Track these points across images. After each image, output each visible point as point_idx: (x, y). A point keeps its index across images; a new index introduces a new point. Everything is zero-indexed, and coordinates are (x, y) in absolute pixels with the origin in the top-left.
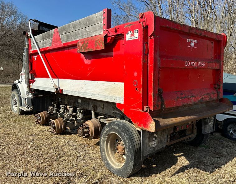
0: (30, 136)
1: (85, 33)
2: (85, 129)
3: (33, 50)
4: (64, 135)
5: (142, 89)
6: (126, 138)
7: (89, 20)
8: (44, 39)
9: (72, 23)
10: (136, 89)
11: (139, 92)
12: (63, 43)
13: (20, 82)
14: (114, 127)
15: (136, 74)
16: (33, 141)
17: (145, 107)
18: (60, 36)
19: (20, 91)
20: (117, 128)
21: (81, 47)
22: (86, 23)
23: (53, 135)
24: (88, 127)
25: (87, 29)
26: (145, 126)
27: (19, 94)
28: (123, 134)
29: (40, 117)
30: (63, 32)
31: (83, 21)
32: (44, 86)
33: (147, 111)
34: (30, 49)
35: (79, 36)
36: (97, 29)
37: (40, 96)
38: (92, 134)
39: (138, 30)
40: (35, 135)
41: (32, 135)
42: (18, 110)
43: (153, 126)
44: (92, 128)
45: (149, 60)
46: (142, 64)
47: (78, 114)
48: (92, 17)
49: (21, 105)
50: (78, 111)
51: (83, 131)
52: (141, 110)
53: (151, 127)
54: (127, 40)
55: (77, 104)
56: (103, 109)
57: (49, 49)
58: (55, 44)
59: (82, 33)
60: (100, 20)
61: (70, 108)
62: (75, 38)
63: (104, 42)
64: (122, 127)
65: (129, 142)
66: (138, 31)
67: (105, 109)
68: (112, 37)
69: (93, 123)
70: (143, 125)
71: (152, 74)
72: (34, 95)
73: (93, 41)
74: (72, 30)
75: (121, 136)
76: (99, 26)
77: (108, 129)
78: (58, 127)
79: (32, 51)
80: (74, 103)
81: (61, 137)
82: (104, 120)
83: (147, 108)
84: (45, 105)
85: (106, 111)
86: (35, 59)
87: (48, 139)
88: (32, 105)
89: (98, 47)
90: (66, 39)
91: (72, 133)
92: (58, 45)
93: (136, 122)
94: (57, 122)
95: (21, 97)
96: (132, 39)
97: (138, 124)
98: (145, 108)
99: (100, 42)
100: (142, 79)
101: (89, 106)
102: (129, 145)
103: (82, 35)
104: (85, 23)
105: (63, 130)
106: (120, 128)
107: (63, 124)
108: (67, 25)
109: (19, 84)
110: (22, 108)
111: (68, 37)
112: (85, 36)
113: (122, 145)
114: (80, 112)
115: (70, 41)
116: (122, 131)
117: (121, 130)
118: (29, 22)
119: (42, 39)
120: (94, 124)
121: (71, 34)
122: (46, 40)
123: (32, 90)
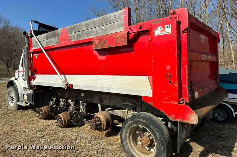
0: (37, 132)
1: (100, 31)
2: (97, 122)
3: (34, 48)
4: (71, 128)
5: (177, 82)
6: (156, 130)
7: (105, 19)
8: (48, 38)
9: (84, 22)
10: (170, 82)
11: (174, 85)
12: (73, 41)
13: (16, 79)
14: (140, 120)
15: (168, 67)
16: (43, 136)
17: (181, 99)
18: (69, 35)
19: (17, 88)
20: (144, 121)
21: (97, 44)
22: (102, 22)
23: (60, 129)
24: (100, 120)
25: (102, 27)
26: (183, 119)
27: (16, 90)
28: (152, 127)
29: (42, 112)
30: (72, 30)
31: (98, 20)
32: (49, 82)
33: (183, 103)
34: (31, 47)
35: (93, 35)
36: (116, 26)
37: (40, 91)
38: (104, 126)
39: (170, 25)
40: (43, 130)
41: (40, 131)
42: (15, 105)
43: (195, 118)
44: (103, 120)
45: (182, 53)
46: (176, 57)
47: (81, 107)
48: (110, 16)
49: (18, 101)
50: (81, 104)
51: (96, 124)
52: (177, 103)
53: (191, 119)
54: (155, 35)
55: (79, 98)
56: (110, 101)
57: (54, 47)
58: (62, 42)
59: (97, 31)
60: (119, 18)
61: (71, 101)
62: (88, 37)
63: (127, 38)
64: (150, 120)
65: (160, 135)
66: (170, 27)
67: (112, 101)
68: (135, 34)
69: (104, 115)
70: (182, 118)
71: (187, 67)
72: (34, 90)
73: (113, 38)
74: (84, 28)
75: (149, 129)
76: (117, 24)
77: (132, 122)
78: (65, 121)
79: (34, 50)
80: (77, 96)
81: (68, 130)
82: (112, 112)
83: (183, 100)
84: (45, 100)
85: (113, 103)
86: (36, 57)
87: (57, 133)
88: (33, 100)
89: (119, 44)
90: (77, 38)
91: (78, 125)
92: (67, 43)
93: (171, 115)
94: (63, 115)
95: (18, 93)
96: (163, 34)
97: (175, 116)
98: (180, 101)
99: (121, 38)
100: (177, 72)
101: (93, 99)
102: (161, 138)
103: (97, 33)
104: (100, 22)
105: (70, 124)
106: (147, 121)
107: (69, 117)
108: (77, 24)
109: (15, 81)
110: (20, 103)
111: (79, 36)
112: (100, 34)
113: (147, 137)
114: (83, 105)
115: (82, 39)
116: (151, 124)
117: (149, 123)
118: (31, 23)
119: (46, 38)
120: (105, 117)
121: (83, 33)
122: (52, 39)
123: (33, 86)
